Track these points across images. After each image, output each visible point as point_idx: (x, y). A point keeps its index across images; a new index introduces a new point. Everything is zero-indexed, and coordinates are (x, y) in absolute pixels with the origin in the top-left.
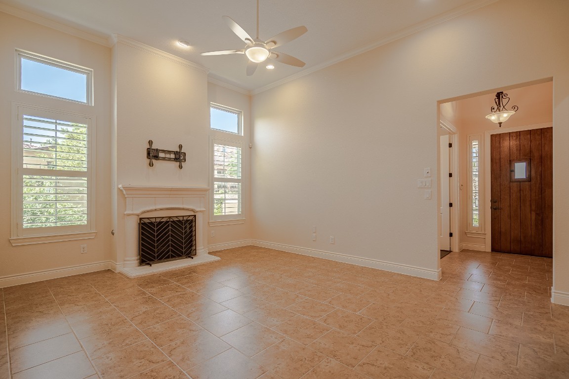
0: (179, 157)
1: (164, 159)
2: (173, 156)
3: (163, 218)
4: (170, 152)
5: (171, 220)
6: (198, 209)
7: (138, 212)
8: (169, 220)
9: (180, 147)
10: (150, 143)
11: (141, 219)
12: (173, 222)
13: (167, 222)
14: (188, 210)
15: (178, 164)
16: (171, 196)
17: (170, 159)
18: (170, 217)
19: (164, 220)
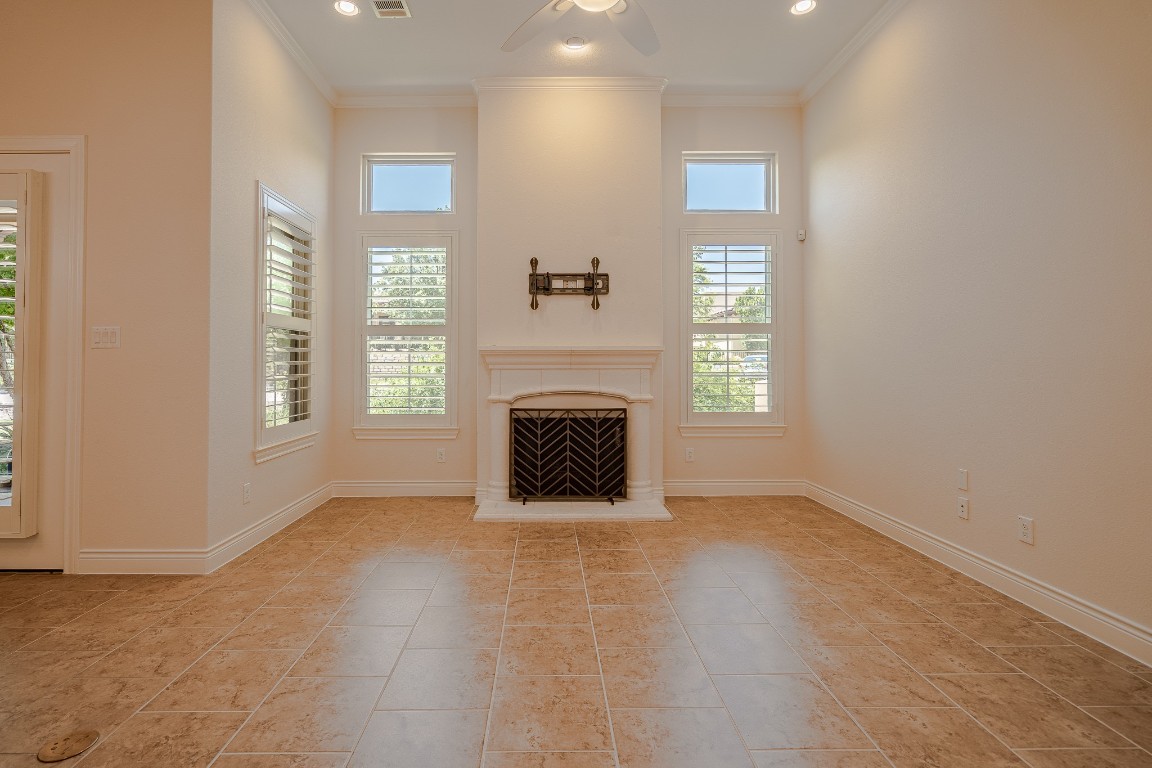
0: (593, 285)
1: (563, 291)
2: (580, 284)
3: (554, 410)
4: (575, 276)
5: (571, 416)
6: (632, 396)
7: (509, 397)
8: (565, 416)
9: (596, 262)
10: (534, 263)
11: (512, 410)
12: (574, 420)
13: (562, 420)
14: (613, 396)
15: (590, 299)
16: (573, 366)
17: (575, 291)
18: (568, 411)
19: (556, 415)
